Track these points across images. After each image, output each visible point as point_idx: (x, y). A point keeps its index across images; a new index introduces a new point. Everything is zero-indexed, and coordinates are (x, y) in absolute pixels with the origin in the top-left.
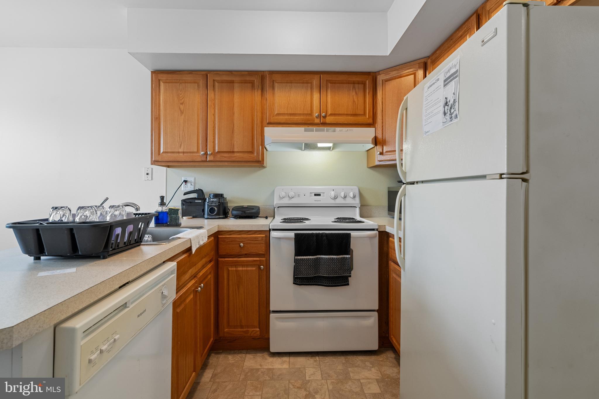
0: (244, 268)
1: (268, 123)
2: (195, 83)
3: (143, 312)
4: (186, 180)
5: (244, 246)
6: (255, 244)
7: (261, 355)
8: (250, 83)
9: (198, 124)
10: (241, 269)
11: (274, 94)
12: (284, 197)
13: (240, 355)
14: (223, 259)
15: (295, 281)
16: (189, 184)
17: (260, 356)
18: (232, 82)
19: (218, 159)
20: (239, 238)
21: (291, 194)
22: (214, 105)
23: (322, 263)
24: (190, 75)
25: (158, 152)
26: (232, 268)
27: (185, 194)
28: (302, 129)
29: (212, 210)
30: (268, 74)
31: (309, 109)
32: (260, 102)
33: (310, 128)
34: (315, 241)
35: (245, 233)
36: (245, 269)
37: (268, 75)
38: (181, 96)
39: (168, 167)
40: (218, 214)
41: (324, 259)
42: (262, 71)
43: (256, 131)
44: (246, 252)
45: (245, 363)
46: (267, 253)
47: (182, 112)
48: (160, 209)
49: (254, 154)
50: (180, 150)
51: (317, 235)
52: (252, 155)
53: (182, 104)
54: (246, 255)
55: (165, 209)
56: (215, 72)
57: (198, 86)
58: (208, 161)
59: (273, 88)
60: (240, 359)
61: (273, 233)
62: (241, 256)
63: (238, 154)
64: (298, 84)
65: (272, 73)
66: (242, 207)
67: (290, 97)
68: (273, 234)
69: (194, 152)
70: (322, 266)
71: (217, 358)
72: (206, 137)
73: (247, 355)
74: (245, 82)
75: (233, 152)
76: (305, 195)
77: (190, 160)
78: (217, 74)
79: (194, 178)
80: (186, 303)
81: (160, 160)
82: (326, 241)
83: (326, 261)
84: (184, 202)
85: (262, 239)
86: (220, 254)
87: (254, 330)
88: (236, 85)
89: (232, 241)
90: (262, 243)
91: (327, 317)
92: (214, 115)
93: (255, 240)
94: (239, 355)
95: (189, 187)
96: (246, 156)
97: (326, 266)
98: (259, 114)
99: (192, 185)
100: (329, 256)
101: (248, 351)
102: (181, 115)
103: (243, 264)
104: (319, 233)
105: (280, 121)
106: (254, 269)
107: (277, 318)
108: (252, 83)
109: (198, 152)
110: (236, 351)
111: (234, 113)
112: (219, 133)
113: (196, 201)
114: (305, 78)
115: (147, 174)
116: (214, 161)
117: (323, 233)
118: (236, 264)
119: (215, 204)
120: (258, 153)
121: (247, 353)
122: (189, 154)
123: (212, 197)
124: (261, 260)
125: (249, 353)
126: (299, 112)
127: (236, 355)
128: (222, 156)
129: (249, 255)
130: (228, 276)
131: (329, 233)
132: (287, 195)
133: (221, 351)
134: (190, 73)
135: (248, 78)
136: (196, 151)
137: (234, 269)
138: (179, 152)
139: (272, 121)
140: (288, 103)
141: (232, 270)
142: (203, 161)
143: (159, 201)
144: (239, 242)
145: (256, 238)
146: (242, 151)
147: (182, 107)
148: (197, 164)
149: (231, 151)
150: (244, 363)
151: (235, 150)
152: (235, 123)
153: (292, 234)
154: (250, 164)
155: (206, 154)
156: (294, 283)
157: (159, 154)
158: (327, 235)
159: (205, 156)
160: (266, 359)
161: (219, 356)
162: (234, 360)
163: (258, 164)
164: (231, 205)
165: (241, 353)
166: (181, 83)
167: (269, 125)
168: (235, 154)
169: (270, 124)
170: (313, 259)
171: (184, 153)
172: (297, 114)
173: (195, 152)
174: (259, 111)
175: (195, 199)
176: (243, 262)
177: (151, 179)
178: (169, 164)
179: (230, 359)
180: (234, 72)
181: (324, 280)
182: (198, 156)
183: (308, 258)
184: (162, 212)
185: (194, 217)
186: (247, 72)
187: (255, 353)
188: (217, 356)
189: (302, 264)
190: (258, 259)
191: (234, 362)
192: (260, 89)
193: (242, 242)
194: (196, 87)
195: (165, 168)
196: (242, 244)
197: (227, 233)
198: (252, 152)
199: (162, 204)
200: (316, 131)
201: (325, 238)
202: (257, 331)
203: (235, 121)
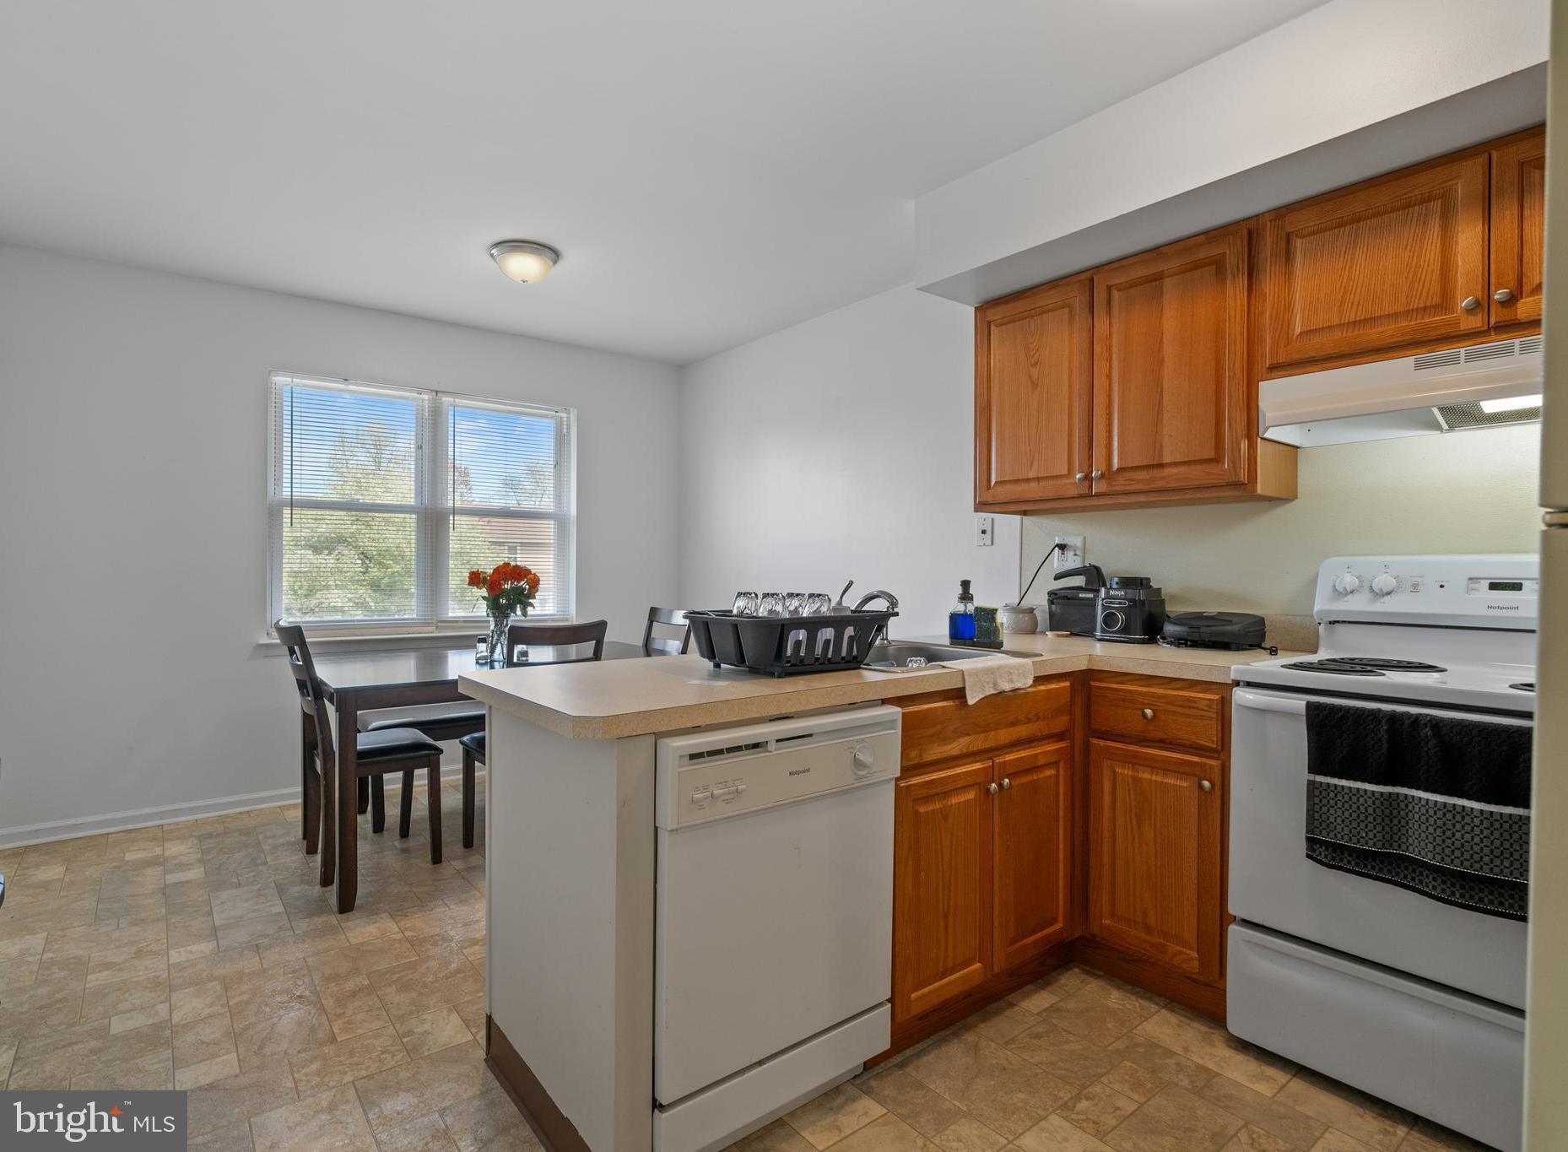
0: (1156, 775)
1: (1268, 368)
2: (1063, 307)
3: (804, 772)
4: (1061, 545)
5: (1154, 716)
6: (1188, 716)
7: (1203, 1029)
8: (1210, 265)
9: (1070, 405)
10: (1146, 776)
11: (1289, 275)
12: (1351, 592)
13: (1144, 1003)
14: (1102, 743)
15: (1314, 851)
16: (1070, 554)
17: (1200, 1031)
18: (1159, 277)
19: (1118, 488)
20: (1141, 693)
21: (1383, 581)
22: (1110, 351)
23: (1417, 816)
24: (1052, 292)
25: (985, 483)
26: (1124, 767)
27: (1057, 577)
28: (1403, 365)
29: (1109, 620)
30: (1271, 221)
31: (1436, 287)
32: (1242, 310)
33: (1444, 352)
34: (1386, 737)
35: (1162, 684)
36: (1159, 779)
37: (1269, 223)
38: (1032, 346)
39: (1025, 513)
40: (1125, 630)
41: (1423, 802)
42: (1252, 217)
43: (1230, 396)
44: (1160, 735)
45: (1145, 1023)
46: (1222, 748)
47: (1034, 385)
48: (960, 608)
49: (1224, 463)
50: (1031, 475)
51: (1394, 718)
52: (1214, 469)
53: (1035, 365)
54: (1164, 743)
55: (971, 608)
56: (1114, 266)
57: (1071, 315)
58: (1094, 496)
59: (1288, 256)
60: (1138, 1010)
61: (1241, 693)
62: (1151, 744)
63: (1174, 470)
64: (1386, 217)
65: (1282, 213)
66: (1200, 616)
67: (1351, 268)
68: (1242, 696)
69: (1060, 477)
70: (1416, 827)
71: (1082, 982)
72: (1090, 434)
73: (1163, 1010)
74: (1197, 266)
75: (1161, 466)
76: (1442, 586)
77: (1051, 495)
78: (1120, 267)
79: (1082, 537)
80: (949, 803)
81: (990, 500)
82: (1431, 744)
83: (1431, 812)
84: (1054, 596)
85: (1209, 706)
86: (1093, 726)
87: (1181, 953)
88: (1168, 283)
89: (1123, 700)
90: (1210, 718)
91: (1437, 1006)
92: (1109, 376)
93: (1190, 707)
94: (1140, 1001)
95: (1072, 562)
96: (1198, 474)
97: (1431, 829)
98: (1241, 348)
99: (1079, 556)
100: (1447, 797)
101: (1174, 1004)
102: (1033, 393)
103: (1152, 765)
104: (1408, 712)
105: (1313, 354)
106: (1185, 784)
107: (1250, 942)
108: (1218, 265)
109: (1070, 473)
110: (1138, 990)
111: (1163, 360)
112: (1121, 420)
113: (1080, 595)
114: (1413, 190)
115: (984, 532)
116: (1109, 495)
117: (1421, 714)
118: (1134, 761)
119: (1120, 603)
120: (1235, 463)
121: (1163, 1008)
122: (1051, 483)
123: (1115, 586)
124: (1205, 764)
125: (1173, 1011)
126: (1388, 309)
127: (1133, 998)
128: (1132, 480)
129: (1171, 743)
130: (1114, 788)
131: (1451, 720)
132: (1367, 585)
133: (1102, 973)
134: (1054, 287)
135: (1202, 254)
136: (1066, 472)
137: (1128, 772)
138: (1028, 480)
139: (1282, 359)
140: (1342, 290)
141: (1123, 774)
142: (1081, 497)
143: (960, 590)
144: (1144, 704)
145: (1190, 699)
146: (1186, 459)
147: (1034, 371)
148: (1069, 504)
149: (1155, 463)
150: (1144, 1021)
151: (1166, 460)
152: (1165, 387)
153: (1299, 703)
154: (1214, 495)
155: (1088, 477)
156: (1308, 856)
157: (989, 487)
158: (1436, 724)
159: (1087, 483)
160: (1212, 1045)
161: (1090, 979)
162: (1124, 1005)
163: (1237, 493)
164: (1172, 609)
165: (1150, 999)
166: (1032, 317)
167: (1273, 374)
168: (1168, 471)
169: (1279, 368)
170: (1377, 795)
171: (1038, 479)
172: (1380, 317)
173: (1065, 475)
174: (1238, 338)
175: (1080, 588)
176: (1152, 758)
177: (990, 543)
178: (1025, 507)
179: (1112, 997)
180: (1164, 250)
181: (1427, 875)
182: (1070, 483)
183: (1356, 786)
184: (965, 616)
185: (1073, 634)
186: (1203, 237)
187: (1189, 1018)
188: (1084, 977)
189: (1332, 802)
190: (1196, 759)
191: (1119, 1009)
192: (1243, 273)
193: (1149, 706)
194: (1066, 317)
195: (1018, 518)
196: (1149, 712)
197: (1113, 677)
198: (1217, 460)
199: (966, 596)
200: (1469, 358)
201: (1428, 731)
202: (1191, 959)
203: (1165, 382)
